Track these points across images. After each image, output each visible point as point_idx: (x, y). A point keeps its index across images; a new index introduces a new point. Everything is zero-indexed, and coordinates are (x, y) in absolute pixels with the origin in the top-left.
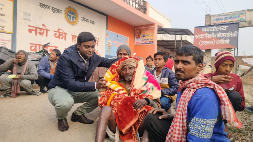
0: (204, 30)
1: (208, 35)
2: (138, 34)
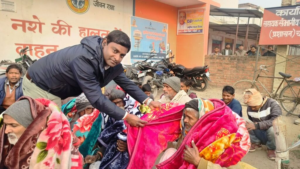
0: (279, 13)
1: (284, 22)
2: (182, 18)
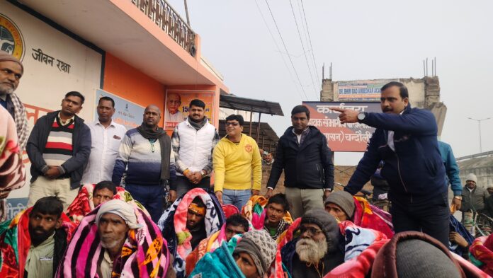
0: (322, 110)
1: (329, 121)
2: (173, 104)
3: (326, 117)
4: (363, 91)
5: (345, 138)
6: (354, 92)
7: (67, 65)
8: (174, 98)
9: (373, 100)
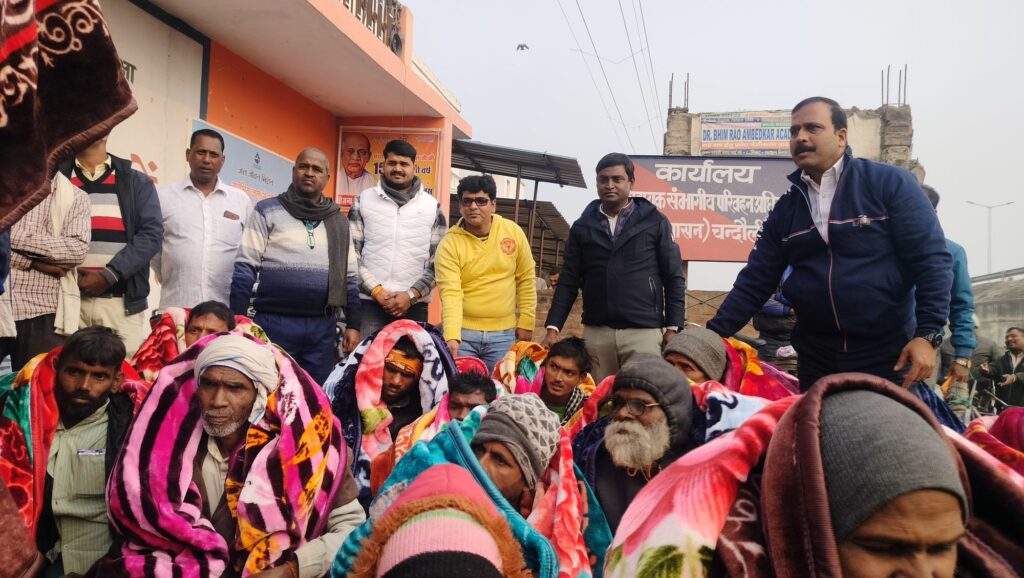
0: (665, 173)
1: (679, 198)
2: (355, 156)
3: (674, 189)
4: (751, 134)
5: (711, 233)
6: (735, 136)
7: (129, 65)
8: (355, 143)
9: (772, 154)
